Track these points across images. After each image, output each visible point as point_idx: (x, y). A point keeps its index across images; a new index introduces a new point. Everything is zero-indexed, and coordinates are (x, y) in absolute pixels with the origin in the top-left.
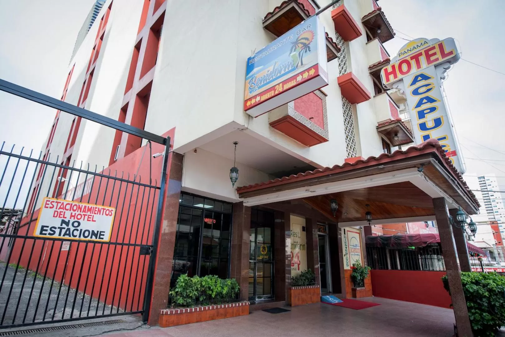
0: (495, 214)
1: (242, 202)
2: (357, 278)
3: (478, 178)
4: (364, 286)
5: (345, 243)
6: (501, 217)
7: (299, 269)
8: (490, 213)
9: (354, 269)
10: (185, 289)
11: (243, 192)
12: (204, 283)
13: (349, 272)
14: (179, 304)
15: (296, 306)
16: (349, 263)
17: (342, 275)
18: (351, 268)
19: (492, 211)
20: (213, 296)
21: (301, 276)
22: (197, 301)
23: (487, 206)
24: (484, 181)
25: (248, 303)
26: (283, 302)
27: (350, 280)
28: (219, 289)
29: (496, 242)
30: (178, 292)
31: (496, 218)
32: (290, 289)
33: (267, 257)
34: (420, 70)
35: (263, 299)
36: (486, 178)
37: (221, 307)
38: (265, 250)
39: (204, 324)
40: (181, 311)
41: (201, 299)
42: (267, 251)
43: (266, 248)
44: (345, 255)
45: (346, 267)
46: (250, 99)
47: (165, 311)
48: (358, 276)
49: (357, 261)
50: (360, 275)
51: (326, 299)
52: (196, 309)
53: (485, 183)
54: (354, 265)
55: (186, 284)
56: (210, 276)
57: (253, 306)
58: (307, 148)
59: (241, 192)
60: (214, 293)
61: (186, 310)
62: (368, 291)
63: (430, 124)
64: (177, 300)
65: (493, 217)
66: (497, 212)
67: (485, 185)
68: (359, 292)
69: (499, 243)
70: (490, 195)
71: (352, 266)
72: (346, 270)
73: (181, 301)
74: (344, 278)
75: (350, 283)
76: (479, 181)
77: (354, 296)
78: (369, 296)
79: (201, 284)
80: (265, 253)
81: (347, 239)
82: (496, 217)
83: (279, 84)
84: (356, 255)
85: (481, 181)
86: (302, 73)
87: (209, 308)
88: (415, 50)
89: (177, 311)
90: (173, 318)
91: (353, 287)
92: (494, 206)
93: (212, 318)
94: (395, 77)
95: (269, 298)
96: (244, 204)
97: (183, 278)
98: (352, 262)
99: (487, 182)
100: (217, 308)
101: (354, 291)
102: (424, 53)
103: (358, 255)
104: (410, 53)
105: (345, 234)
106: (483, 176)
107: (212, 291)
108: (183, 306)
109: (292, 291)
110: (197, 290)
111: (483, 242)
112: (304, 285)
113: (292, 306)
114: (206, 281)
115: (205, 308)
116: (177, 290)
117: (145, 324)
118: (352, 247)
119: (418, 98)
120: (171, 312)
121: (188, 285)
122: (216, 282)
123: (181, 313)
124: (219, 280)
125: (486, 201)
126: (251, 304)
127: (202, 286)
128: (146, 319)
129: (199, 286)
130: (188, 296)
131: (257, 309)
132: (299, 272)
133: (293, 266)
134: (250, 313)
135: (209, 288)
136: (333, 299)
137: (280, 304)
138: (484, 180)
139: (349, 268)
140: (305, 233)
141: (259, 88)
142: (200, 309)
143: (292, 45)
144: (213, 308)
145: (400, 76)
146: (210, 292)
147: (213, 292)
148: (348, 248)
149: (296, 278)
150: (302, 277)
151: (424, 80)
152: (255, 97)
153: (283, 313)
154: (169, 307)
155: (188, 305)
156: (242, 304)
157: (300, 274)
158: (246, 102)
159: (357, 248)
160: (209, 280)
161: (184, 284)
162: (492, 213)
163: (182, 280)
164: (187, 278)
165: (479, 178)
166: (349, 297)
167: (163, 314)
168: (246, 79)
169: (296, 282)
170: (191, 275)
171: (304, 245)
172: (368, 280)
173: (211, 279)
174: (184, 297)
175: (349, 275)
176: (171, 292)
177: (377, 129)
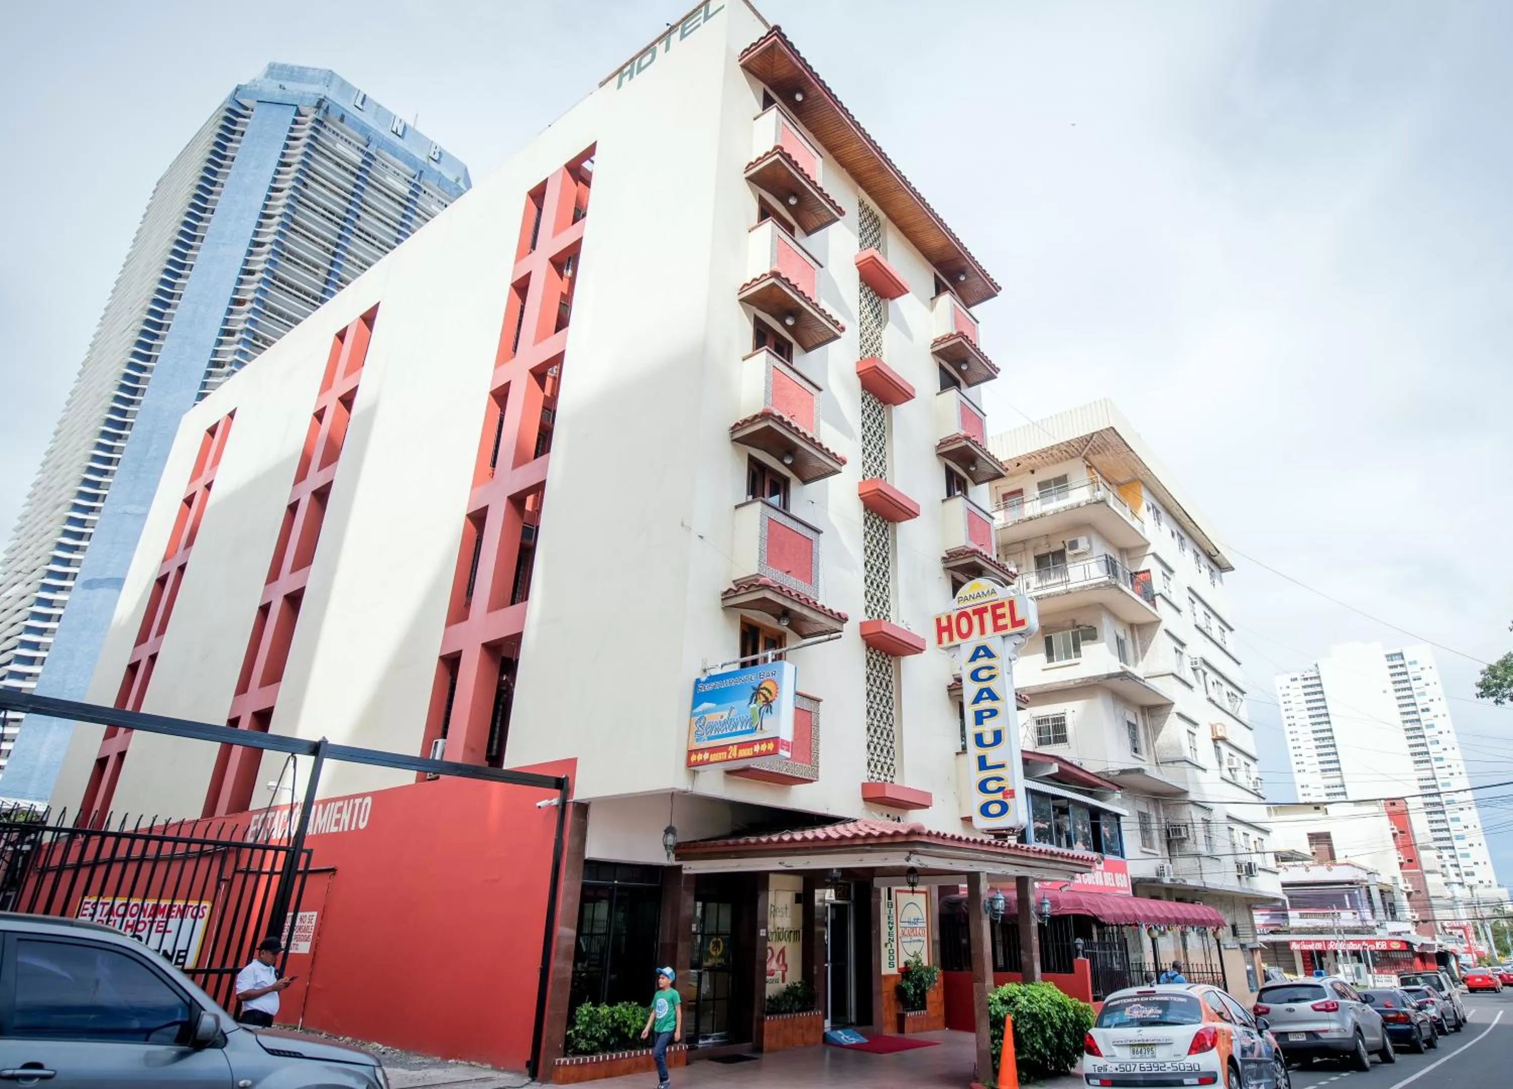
0: (1436, 764)
1: (680, 867)
2: (906, 993)
3: (1387, 656)
4: (924, 1008)
5: (889, 917)
6: (1452, 774)
7: (783, 981)
8: (1422, 762)
9: (906, 972)
10: (589, 1025)
11: (683, 851)
12: (616, 1016)
13: (893, 980)
14: (581, 1049)
15: (772, 1050)
16: (895, 961)
17: (875, 988)
18: (899, 970)
19: (1426, 757)
20: (630, 1036)
21: (785, 994)
22: (605, 1046)
23: (1413, 742)
24: (1402, 666)
25: (685, 1047)
26: (747, 1045)
27: (895, 997)
28: (639, 1023)
29: (1402, 861)
30: (577, 1031)
31: (1437, 777)
32: (762, 1020)
33: (722, 961)
34: (983, 637)
35: (710, 1041)
36: (1408, 658)
37: (641, 1054)
38: (719, 947)
39: (617, 1080)
40: (585, 1060)
41: (612, 1041)
42: (724, 947)
43: (721, 944)
44: (886, 945)
45: (886, 970)
46: (696, 751)
47: (562, 1060)
48: (909, 988)
49: (916, 955)
50: (916, 987)
51: (836, 1037)
52: (604, 1058)
53: (1406, 673)
54: (906, 963)
55: (591, 1018)
56: (625, 1003)
57: (694, 1052)
58: (788, 787)
59: (679, 851)
60: (632, 1031)
61: (591, 1059)
62: (935, 1018)
63: (988, 738)
64: (577, 1044)
65: (1428, 774)
66: (1441, 759)
67: (1404, 677)
68: (911, 1021)
69: (1410, 861)
70: (1420, 707)
71: (902, 965)
72: (888, 977)
73: (583, 1045)
74: (880, 992)
75: (893, 1003)
76: (1391, 667)
77: (901, 1029)
78: (935, 1029)
79: (612, 1017)
80: (719, 953)
81: (893, 910)
82: (1439, 773)
83: (733, 745)
84: (914, 941)
85: (1396, 667)
86: (760, 742)
87: (623, 1055)
88: (979, 601)
89: (578, 1061)
90: (573, 1071)
91: (901, 1012)
92: (1431, 743)
93: (628, 1071)
94: (951, 639)
95: (721, 1037)
96: (684, 872)
97: (585, 1009)
98: (904, 958)
99: (1410, 669)
100: (636, 1055)
101: (901, 1019)
102: (989, 609)
103: (919, 941)
104: (974, 602)
105: (890, 898)
106: (1398, 651)
107: (629, 1027)
108: (585, 1053)
109: (765, 1023)
110: (606, 1027)
111: (1347, 864)
112: (790, 1012)
113: (765, 1050)
114: (620, 1012)
115: (617, 1056)
116: (577, 1028)
117: (533, 1080)
118: (906, 925)
119: (978, 686)
120: (571, 1062)
121: (594, 1019)
122: (634, 1013)
123: (585, 1064)
124: (640, 1009)
125: (1409, 725)
126: (690, 1049)
127: (614, 1020)
128: (534, 1071)
129: (610, 1021)
130: (593, 1038)
131: (700, 1058)
132: (783, 986)
133: (772, 975)
134: (688, 1064)
135: (625, 1023)
136: (845, 1037)
137: (744, 1048)
138: (1401, 662)
139: (894, 971)
140: (800, 906)
141: (710, 738)
142: (611, 1057)
143: (753, 692)
144: (629, 1055)
145: (957, 640)
146: (626, 1030)
147: (630, 1029)
148: (894, 929)
149: (776, 998)
150: (787, 997)
151: (986, 658)
152: (702, 751)
153: (745, 1063)
154: (565, 1056)
155: (592, 1052)
156: (675, 1049)
157: (784, 990)
158: (690, 752)
159: (920, 925)
160: (624, 1010)
161: (587, 1019)
162: (1427, 761)
163: (585, 1013)
164: (592, 1009)
165: (1390, 657)
166: (889, 1031)
167: (559, 1065)
168: (692, 715)
169: (777, 1006)
170: (596, 1004)
171: (797, 932)
172: (935, 995)
173: (627, 1009)
174: (587, 1039)
175: (893, 986)
176: (569, 1032)
177: (949, 690)
